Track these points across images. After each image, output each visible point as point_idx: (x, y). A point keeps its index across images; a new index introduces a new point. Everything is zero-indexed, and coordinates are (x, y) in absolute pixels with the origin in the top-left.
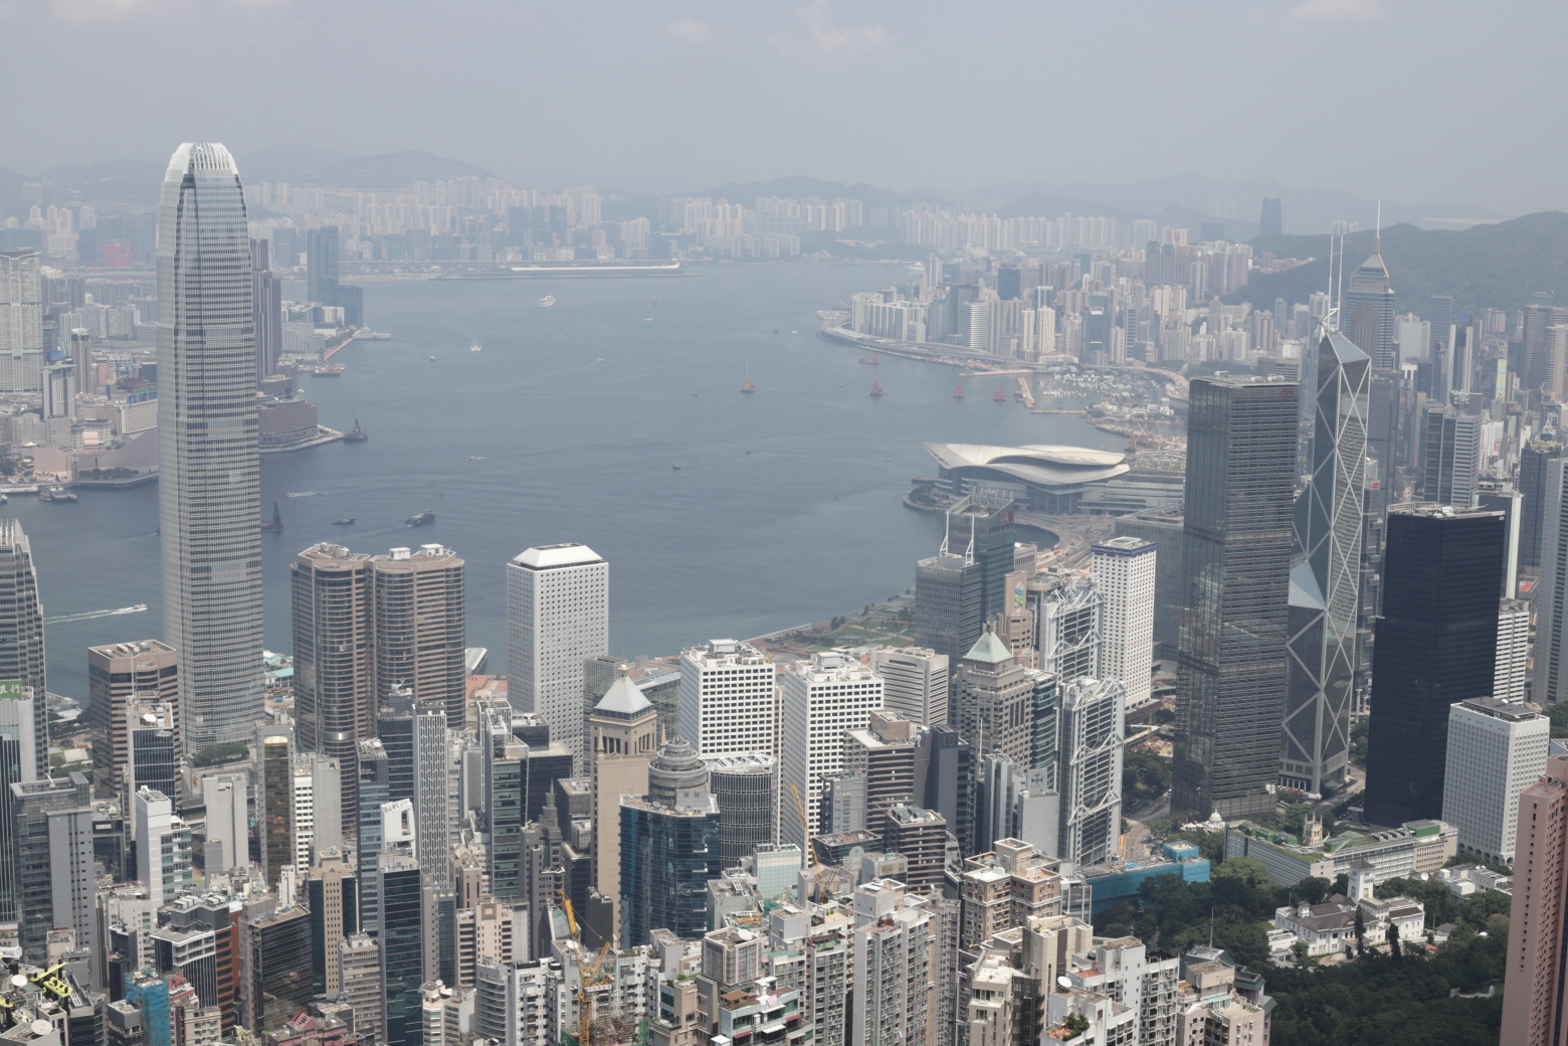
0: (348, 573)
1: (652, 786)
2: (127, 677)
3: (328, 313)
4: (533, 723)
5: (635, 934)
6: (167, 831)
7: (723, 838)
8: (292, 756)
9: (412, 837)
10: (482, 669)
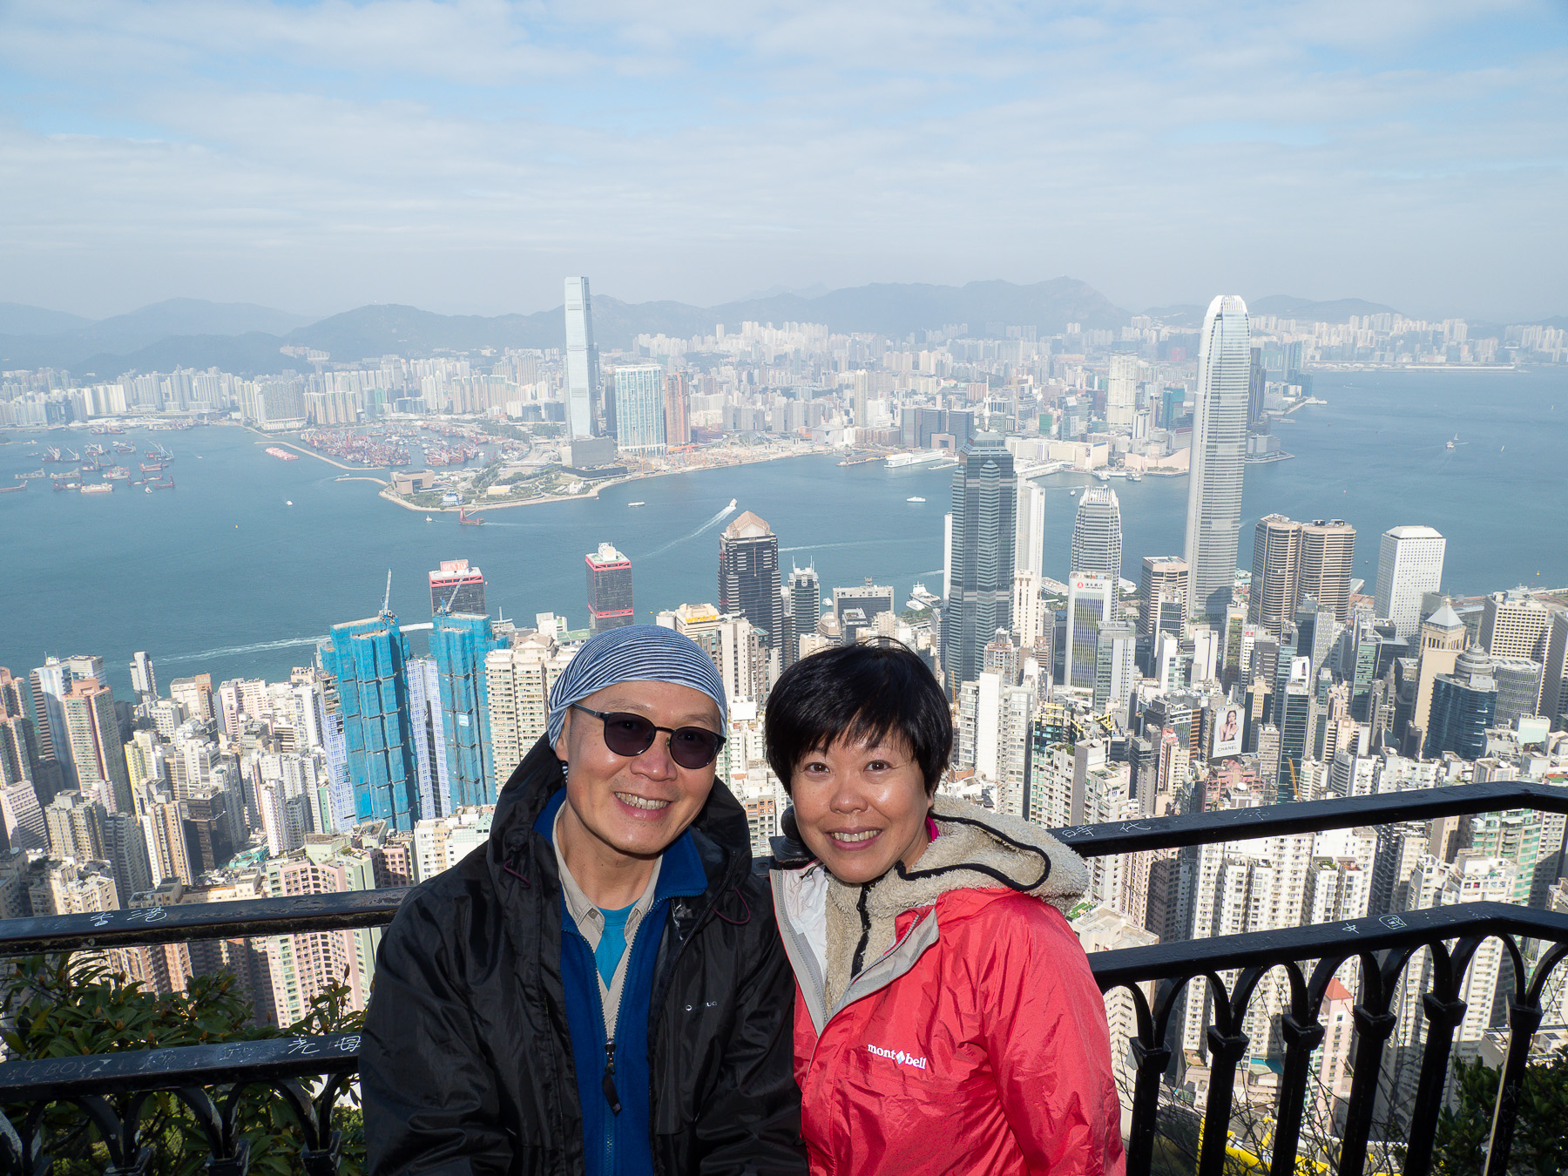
0: (1288, 532)
1: (1456, 670)
2: (1162, 574)
3: (1292, 390)
4: (1387, 625)
5: (1433, 752)
6: (1174, 655)
7: (1498, 707)
8: (1245, 625)
9: (1307, 677)
10: (1360, 592)
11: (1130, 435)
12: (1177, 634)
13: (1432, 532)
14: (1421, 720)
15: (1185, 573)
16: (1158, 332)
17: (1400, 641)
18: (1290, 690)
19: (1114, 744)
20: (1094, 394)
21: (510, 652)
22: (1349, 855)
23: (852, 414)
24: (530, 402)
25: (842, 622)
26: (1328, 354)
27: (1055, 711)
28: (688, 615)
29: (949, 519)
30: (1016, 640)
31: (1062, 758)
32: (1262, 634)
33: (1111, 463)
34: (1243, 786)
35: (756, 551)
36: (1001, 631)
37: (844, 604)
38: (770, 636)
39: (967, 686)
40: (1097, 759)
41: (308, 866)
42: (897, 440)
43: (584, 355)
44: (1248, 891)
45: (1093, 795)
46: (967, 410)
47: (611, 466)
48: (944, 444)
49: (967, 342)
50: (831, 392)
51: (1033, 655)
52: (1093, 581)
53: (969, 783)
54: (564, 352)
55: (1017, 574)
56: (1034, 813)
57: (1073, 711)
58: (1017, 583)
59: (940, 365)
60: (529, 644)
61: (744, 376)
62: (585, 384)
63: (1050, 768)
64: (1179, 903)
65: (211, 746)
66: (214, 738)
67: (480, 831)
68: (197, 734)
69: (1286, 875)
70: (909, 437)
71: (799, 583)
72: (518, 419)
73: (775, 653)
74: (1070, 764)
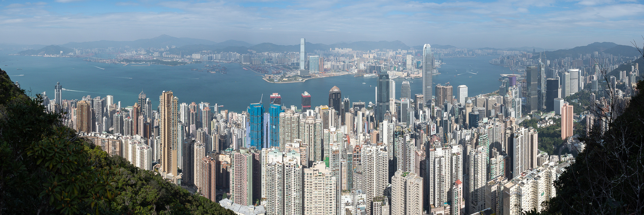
0: (441, 88)
1: (472, 111)
2: (418, 98)
3: (440, 61)
4: (460, 104)
5: (470, 128)
6: (422, 114)
7: (479, 117)
8: (435, 107)
9: (447, 116)
10: (454, 98)
11: (411, 70)
12: (422, 110)
13: (465, 86)
14: (467, 122)
15: (423, 97)
16: (415, 51)
17: (462, 107)
18: (444, 119)
19: (411, 134)
20: (404, 62)
21: (285, 113)
22: (458, 152)
23: (357, 66)
24: (293, 62)
25: (354, 110)
26: (445, 55)
27: (399, 128)
28: (322, 108)
29: (376, 88)
30: (391, 113)
31: (401, 138)
32: (438, 108)
33: (408, 76)
34: (437, 141)
35: (336, 94)
36: (387, 111)
37: (355, 106)
38: (339, 113)
39: (381, 123)
40: (408, 138)
41: (240, 154)
42: (366, 72)
43: (304, 53)
44: (440, 164)
45: (407, 146)
46: (380, 66)
47: (308, 76)
48: (375, 72)
49: (379, 52)
50: (352, 62)
51: (394, 116)
52: (406, 100)
53: (382, 146)
54: (300, 53)
55: (390, 99)
56: (395, 152)
57: (403, 128)
58: (390, 101)
59: (374, 57)
60: (288, 112)
61: (335, 59)
62: (304, 59)
63: (398, 141)
64: (427, 169)
65: (226, 124)
66: (227, 123)
67: (275, 153)
68: (224, 122)
69: (447, 158)
70: (368, 71)
71: (345, 101)
72: (290, 65)
73: (340, 116)
74: (402, 140)
